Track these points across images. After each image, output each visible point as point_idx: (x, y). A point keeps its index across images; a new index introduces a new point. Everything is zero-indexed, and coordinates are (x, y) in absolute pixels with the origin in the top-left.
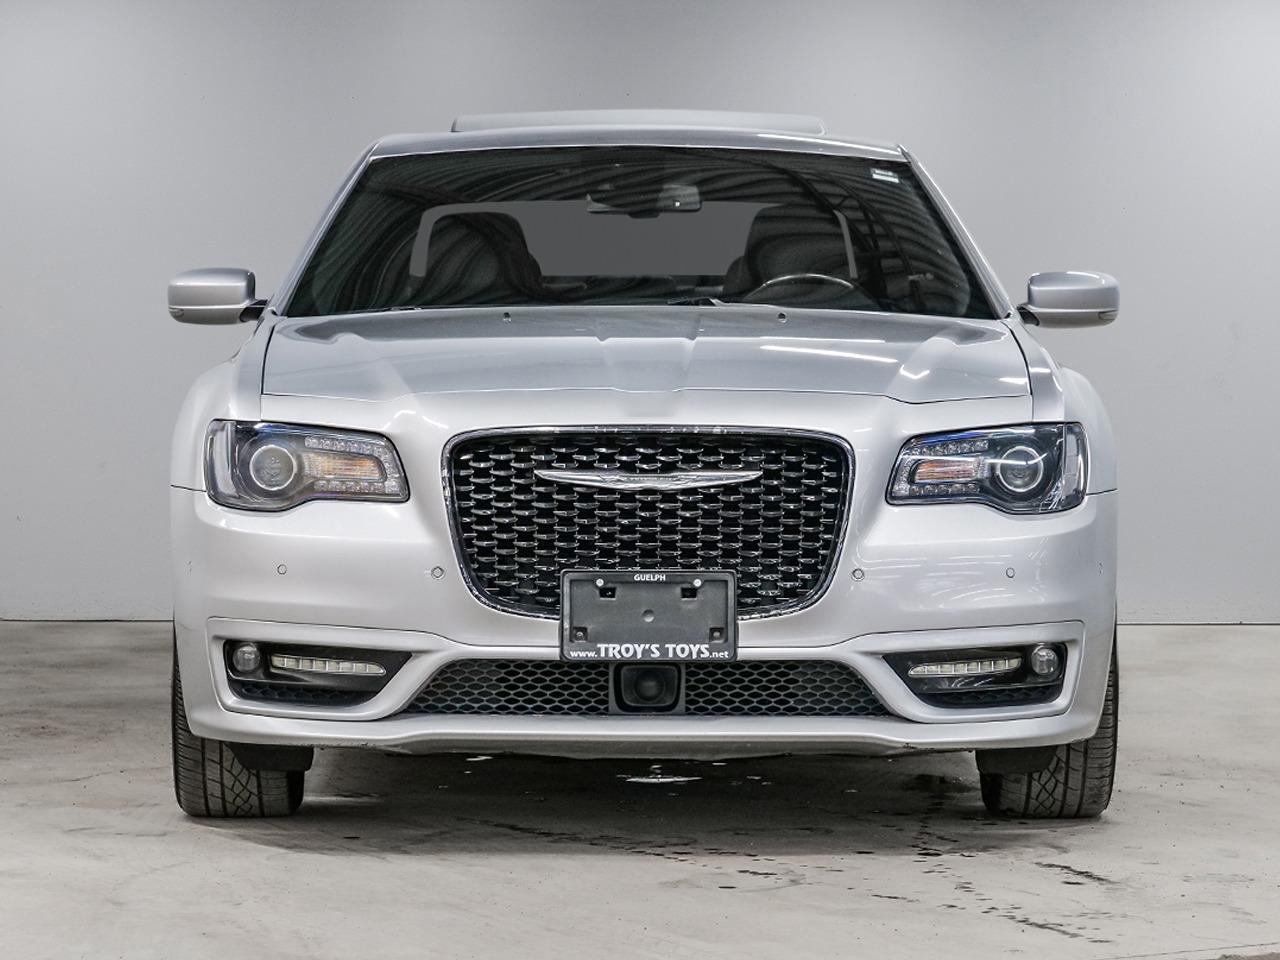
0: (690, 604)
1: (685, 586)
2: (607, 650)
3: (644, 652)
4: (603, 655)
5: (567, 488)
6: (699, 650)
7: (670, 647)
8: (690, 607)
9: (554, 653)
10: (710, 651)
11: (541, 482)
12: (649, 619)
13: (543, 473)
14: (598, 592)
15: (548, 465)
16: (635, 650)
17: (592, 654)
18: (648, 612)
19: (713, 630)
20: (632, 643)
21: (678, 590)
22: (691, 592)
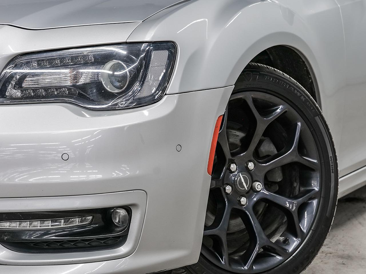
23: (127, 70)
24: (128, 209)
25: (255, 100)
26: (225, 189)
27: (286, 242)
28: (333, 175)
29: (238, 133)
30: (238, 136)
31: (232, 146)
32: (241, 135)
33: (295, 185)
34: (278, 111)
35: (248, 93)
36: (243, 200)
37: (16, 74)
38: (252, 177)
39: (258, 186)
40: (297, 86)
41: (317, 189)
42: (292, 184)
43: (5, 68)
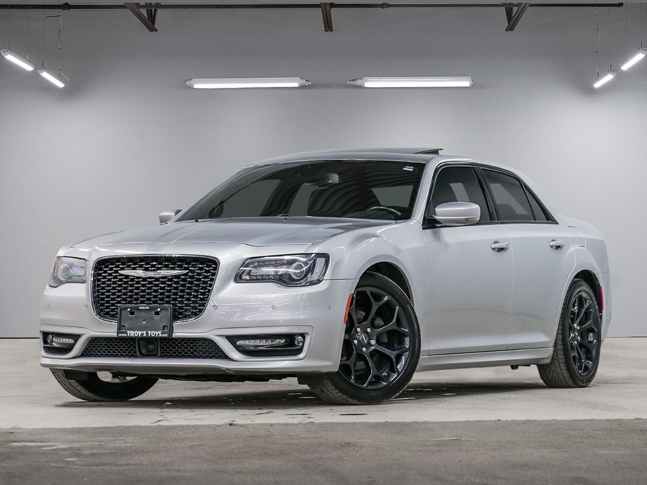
0: (157, 317)
1: (156, 311)
2: (130, 333)
3: (141, 334)
4: (129, 335)
5: (127, 277)
6: (158, 333)
7: (149, 332)
8: (157, 318)
9: (115, 335)
10: (162, 334)
11: (121, 275)
12: (144, 323)
13: (121, 272)
14: (129, 313)
15: (123, 269)
16: (138, 333)
17: (125, 335)
18: (144, 320)
19: (164, 327)
20: (138, 331)
21: (153, 312)
22: (157, 313)
23: (305, 269)
24: (303, 336)
25: (371, 293)
26: (353, 342)
27: (389, 376)
28: (417, 340)
29: (362, 313)
30: (361, 314)
31: (358, 319)
32: (364, 314)
33: (395, 345)
34: (385, 299)
35: (367, 288)
36: (364, 349)
37: (245, 270)
38: (369, 337)
39: (373, 342)
40: (396, 286)
41: (408, 347)
42: (393, 345)
43: (241, 267)
